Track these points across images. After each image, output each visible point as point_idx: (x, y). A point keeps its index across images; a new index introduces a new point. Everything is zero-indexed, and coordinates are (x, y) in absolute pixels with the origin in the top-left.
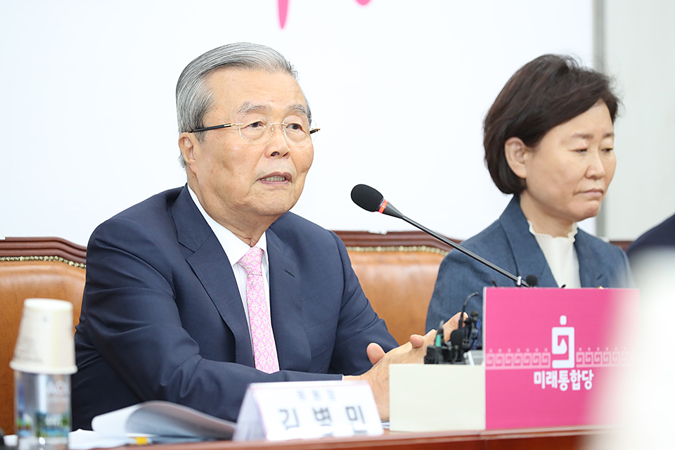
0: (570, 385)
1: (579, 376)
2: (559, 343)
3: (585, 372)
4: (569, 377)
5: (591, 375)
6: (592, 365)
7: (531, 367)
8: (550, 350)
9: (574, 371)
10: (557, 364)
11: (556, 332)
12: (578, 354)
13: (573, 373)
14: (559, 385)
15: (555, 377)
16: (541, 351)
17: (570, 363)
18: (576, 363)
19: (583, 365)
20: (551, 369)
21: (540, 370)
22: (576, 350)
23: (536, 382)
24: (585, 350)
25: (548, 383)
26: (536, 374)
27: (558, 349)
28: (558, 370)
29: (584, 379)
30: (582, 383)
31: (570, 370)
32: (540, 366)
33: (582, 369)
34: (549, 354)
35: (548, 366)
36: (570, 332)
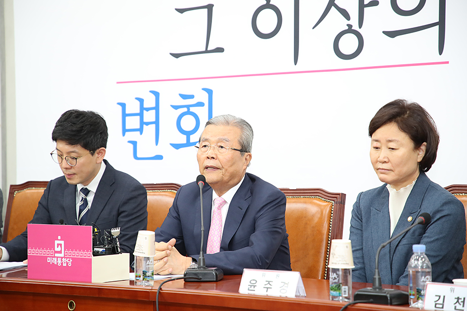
0: (62, 263)
3: (68, 259)
4: (62, 261)
5: (71, 261)
6: (71, 257)
7: (46, 255)
8: (54, 249)
10: (57, 255)
11: (56, 242)
12: (65, 252)
13: (63, 259)
14: (57, 263)
15: (56, 260)
16: (50, 249)
17: (62, 255)
18: (65, 255)
19: (68, 256)
20: (54, 257)
21: (50, 257)
22: (65, 250)
23: (48, 261)
24: (69, 251)
25: (53, 262)
26: (48, 258)
27: (57, 249)
28: (57, 257)
29: (68, 262)
30: (67, 263)
31: (62, 258)
32: (50, 255)
33: (67, 258)
34: (53, 251)
35: (53, 256)
36: (63, 243)
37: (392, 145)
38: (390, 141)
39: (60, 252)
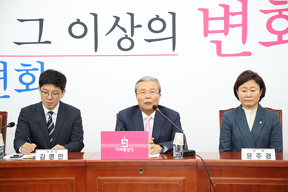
0: (127, 151)
1: (130, 149)
2: (123, 142)
3: (131, 148)
4: (126, 149)
5: (133, 149)
6: (134, 147)
7: (115, 147)
8: (121, 143)
9: (128, 148)
10: (122, 146)
11: (122, 140)
12: (129, 145)
13: (128, 149)
14: (123, 151)
15: (122, 149)
16: (118, 144)
17: (127, 146)
19: (131, 147)
20: (121, 147)
21: (118, 148)
23: (116, 150)
24: (131, 144)
25: (120, 150)
26: (116, 148)
27: (122, 143)
28: (123, 148)
29: (131, 150)
30: (130, 150)
31: (127, 148)
32: (118, 147)
34: (120, 145)
35: (120, 147)
36: (127, 140)
37: (253, 89)
38: (252, 87)
39: (126, 145)
